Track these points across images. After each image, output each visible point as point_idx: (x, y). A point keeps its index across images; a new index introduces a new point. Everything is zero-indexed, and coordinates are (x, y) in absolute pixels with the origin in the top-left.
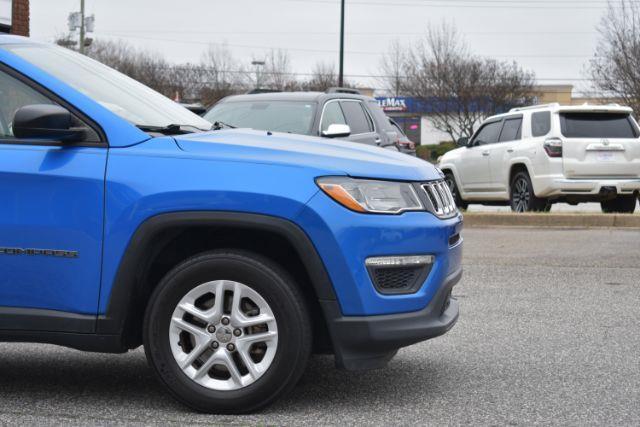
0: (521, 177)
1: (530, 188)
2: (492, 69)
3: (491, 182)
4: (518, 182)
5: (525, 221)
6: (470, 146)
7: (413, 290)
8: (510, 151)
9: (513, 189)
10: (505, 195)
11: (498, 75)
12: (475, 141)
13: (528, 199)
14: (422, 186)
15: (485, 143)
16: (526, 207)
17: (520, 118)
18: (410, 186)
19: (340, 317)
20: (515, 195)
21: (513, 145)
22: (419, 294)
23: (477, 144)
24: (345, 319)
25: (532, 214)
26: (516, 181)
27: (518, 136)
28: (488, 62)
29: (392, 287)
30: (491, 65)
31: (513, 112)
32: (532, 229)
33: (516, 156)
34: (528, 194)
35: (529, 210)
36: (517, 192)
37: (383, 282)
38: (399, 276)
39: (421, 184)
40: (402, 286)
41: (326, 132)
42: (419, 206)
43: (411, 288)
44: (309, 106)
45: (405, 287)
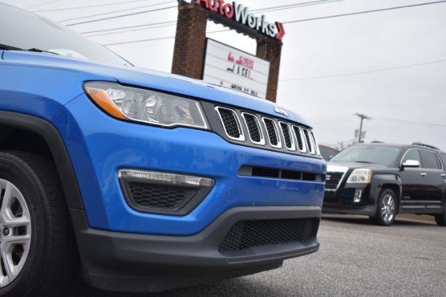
7: (182, 212)
14: (216, 108)
19: (87, 229)
22: (190, 218)
24: (91, 231)
29: (152, 205)
37: (140, 198)
38: (162, 194)
39: (215, 106)
40: (168, 206)
41: (404, 164)
42: (203, 124)
43: (179, 210)
44: (397, 149)
45: (171, 207)
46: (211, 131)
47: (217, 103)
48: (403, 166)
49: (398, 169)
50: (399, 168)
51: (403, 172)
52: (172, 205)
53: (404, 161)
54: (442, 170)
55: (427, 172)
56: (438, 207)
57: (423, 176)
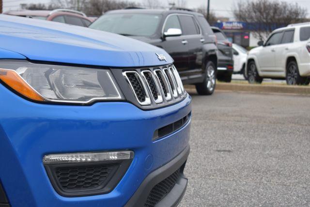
0: (292, 64)
1: (297, 71)
2: (285, 7)
3: (276, 67)
4: (291, 67)
5: (292, 91)
6: (265, 46)
7: (106, 189)
8: (287, 49)
9: (288, 71)
10: (283, 74)
11: (288, 10)
12: (268, 43)
13: (296, 77)
14: (124, 74)
15: (273, 44)
16: (294, 82)
17: (293, 30)
18: (108, 73)
20: (289, 74)
21: (289, 46)
22: (114, 194)
23: (269, 45)
25: (297, 86)
26: (289, 67)
27: (291, 40)
28: (283, 3)
29: (79, 187)
30: (284, 4)
31: (289, 27)
32: (295, 96)
33: (289, 52)
34: (296, 74)
35: (295, 84)
36: (290, 72)
37: (67, 182)
38: (88, 175)
39: (123, 71)
40: (92, 185)
41: (166, 34)
42: (117, 95)
43: (103, 188)
44: (157, 17)
45: (96, 186)
46: (126, 101)
47: (124, 69)
48: (165, 36)
49: (160, 40)
50: (161, 38)
51: (165, 42)
52: (97, 184)
53: (166, 31)
54: (200, 36)
55: (187, 40)
56: (200, 76)
57: (184, 44)
